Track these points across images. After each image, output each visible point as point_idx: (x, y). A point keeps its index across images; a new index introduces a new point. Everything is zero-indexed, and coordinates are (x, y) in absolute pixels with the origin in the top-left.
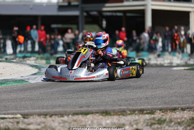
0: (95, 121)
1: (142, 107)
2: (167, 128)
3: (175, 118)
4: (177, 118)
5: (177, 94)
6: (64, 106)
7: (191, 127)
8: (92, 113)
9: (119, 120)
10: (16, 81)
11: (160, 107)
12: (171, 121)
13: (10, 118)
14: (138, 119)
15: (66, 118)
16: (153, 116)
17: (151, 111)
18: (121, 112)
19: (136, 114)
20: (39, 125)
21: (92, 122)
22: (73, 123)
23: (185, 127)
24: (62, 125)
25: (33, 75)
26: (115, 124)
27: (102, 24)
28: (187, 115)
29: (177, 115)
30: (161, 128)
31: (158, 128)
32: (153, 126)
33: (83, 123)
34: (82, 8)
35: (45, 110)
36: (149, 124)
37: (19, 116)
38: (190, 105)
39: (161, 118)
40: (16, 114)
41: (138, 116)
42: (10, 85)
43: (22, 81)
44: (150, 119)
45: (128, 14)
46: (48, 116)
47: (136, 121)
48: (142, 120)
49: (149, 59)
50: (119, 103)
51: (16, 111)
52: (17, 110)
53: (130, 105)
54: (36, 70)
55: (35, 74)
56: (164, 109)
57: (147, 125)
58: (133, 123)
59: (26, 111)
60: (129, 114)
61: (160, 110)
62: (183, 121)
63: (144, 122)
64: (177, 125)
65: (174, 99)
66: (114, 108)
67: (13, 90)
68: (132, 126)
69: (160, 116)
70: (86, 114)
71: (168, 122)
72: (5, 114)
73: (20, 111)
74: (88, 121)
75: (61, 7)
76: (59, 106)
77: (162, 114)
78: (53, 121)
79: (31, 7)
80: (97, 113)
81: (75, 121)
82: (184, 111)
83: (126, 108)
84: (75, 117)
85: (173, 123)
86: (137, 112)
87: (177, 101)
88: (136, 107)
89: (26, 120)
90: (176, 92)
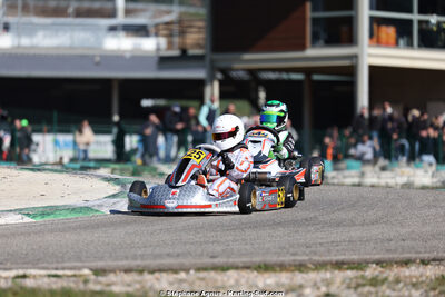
0: (243, 281)
1: (341, 258)
2: (388, 292)
3: (406, 277)
4: (411, 277)
5: (413, 236)
6: (178, 255)
7: (437, 292)
8: (236, 268)
9: (292, 279)
10: (73, 209)
11: (377, 257)
12: (397, 281)
13: (68, 276)
14: (332, 278)
15: (183, 275)
16: (361, 273)
17: (359, 264)
18: (295, 266)
19: (326, 270)
20: (129, 285)
21: (237, 282)
22: (198, 283)
23: (426, 291)
24: (176, 285)
25: (109, 197)
26: (283, 285)
27: (257, 98)
28: (431, 272)
29: (412, 271)
30: (377, 293)
31: (370, 293)
32: (360, 290)
33: (220, 284)
34: (212, 61)
35: (139, 262)
36: (353, 285)
37: (86, 271)
38: (440, 254)
39: (377, 276)
40: (80, 268)
41: (332, 273)
42: (61, 217)
43: (88, 209)
44: (356, 278)
45: (316, 77)
46: (145, 273)
47: (327, 280)
48: (338, 280)
49: (362, 175)
50: (292, 250)
51: (79, 264)
52: (81, 261)
53: (315, 253)
54: (116, 189)
55: (114, 196)
56: (385, 261)
57: (349, 287)
58: (319, 284)
59: (100, 264)
60: (313, 270)
61: (377, 264)
62: (422, 282)
63: (343, 282)
64: (409, 287)
65: (408, 243)
66: (282, 259)
67: (70, 227)
68: (318, 288)
69: (376, 273)
70: (224, 268)
71: (390, 283)
72: (56, 269)
73: (87, 264)
74: (228, 280)
75: (164, 61)
76: (169, 255)
77: (380, 269)
78: (157, 279)
79: (98, 59)
80: (247, 267)
81: (203, 279)
82: (427, 264)
83: (307, 258)
84: (202, 274)
85: (401, 285)
86: (329, 267)
87: (413, 248)
88: (328, 258)
89: (101, 279)
90: (413, 232)
